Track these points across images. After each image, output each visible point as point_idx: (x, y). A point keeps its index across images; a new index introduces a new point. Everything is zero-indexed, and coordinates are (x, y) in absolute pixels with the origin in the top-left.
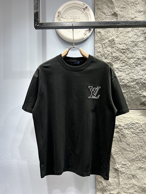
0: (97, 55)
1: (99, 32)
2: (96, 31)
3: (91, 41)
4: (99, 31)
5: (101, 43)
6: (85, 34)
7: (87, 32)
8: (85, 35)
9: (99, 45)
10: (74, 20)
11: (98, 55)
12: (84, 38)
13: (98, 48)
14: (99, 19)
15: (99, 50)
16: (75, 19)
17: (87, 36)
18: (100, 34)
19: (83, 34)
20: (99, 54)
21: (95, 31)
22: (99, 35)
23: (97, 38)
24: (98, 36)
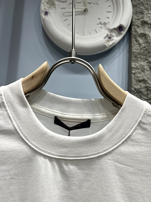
0: (136, 87)
1: (144, 36)
2: (136, 31)
3: (121, 55)
4: (142, 32)
5: (147, 59)
6: (110, 38)
7: (114, 34)
8: (108, 41)
9: (142, 63)
10: (85, 6)
11: (139, 87)
12: (105, 47)
13: (139, 71)
14: (142, 8)
15: (141, 76)
16: (88, 4)
17: (113, 41)
18: (146, 38)
19: (105, 38)
20: (143, 85)
21: (133, 33)
22: (141, 41)
23: (136, 48)
24: (140, 44)
